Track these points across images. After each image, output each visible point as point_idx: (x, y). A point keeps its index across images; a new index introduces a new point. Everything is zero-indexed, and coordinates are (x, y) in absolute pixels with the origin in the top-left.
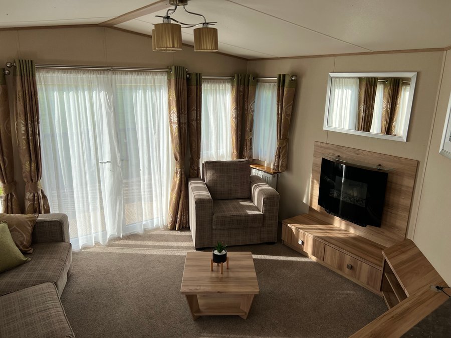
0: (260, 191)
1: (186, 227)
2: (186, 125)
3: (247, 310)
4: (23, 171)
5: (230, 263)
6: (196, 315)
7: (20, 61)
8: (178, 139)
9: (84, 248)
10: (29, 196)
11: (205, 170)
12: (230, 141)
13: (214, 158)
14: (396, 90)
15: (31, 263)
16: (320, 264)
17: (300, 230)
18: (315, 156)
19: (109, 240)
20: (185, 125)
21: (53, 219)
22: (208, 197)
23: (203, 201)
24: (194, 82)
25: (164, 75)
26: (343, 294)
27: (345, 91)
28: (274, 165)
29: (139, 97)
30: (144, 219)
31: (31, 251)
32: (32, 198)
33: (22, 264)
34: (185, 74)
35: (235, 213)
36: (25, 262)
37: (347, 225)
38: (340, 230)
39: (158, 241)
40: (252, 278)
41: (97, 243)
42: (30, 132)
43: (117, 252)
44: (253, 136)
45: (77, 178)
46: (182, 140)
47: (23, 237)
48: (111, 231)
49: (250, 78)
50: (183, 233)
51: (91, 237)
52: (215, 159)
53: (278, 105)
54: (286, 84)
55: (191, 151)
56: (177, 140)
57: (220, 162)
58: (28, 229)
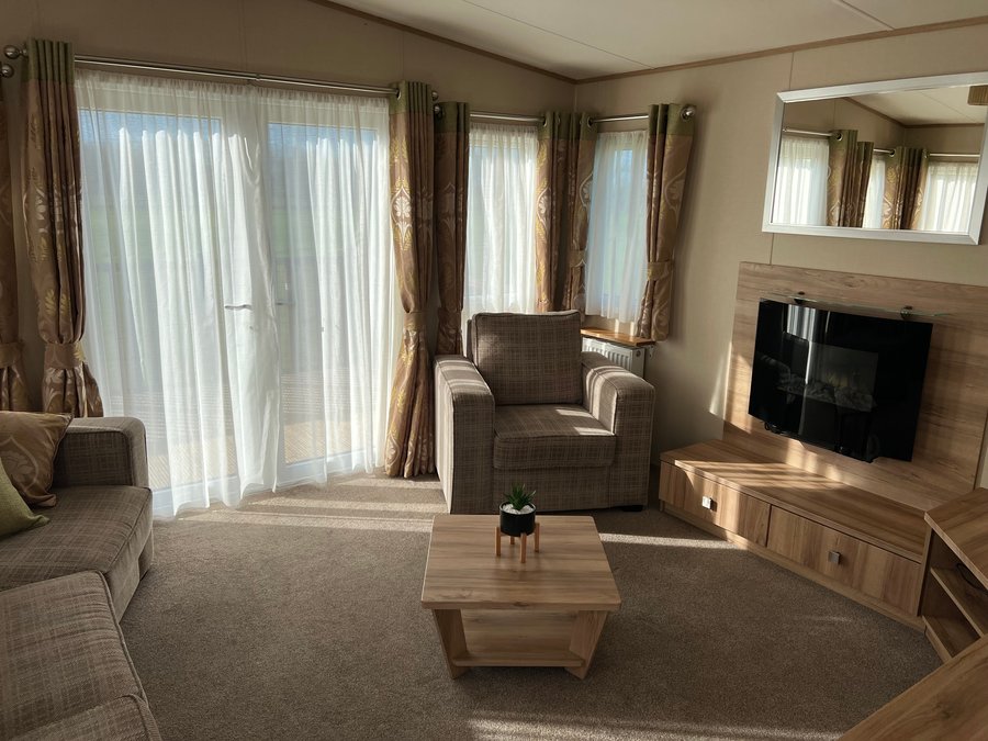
0: (608, 382)
1: (427, 472)
2: (431, 227)
3: (587, 654)
4: (40, 313)
5: (543, 539)
6: (458, 663)
7: (37, 42)
8: (412, 259)
9: (186, 512)
10: (52, 376)
11: (473, 334)
12: (532, 272)
13: (494, 308)
14: (915, 174)
15: (48, 527)
16: (758, 556)
17: (707, 474)
18: (741, 297)
19: (245, 498)
20: (428, 225)
21: (108, 429)
22: (482, 392)
23: (472, 401)
24: (451, 122)
25: (381, 104)
26: (822, 624)
27: (796, 171)
28: (639, 325)
29: (321, 151)
30: (329, 452)
31: (51, 502)
32: (60, 381)
33: (24, 528)
34: (431, 103)
35: (547, 432)
36: (32, 526)
37: (821, 462)
38: (803, 475)
39: (361, 499)
40: (601, 574)
41: (216, 504)
42: (58, 219)
43: (265, 522)
44: (586, 261)
45: (170, 343)
46: (422, 261)
47: (32, 465)
48: (249, 476)
49: (582, 123)
50: (421, 485)
51: (201, 489)
52: (496, 310)
53: (651, 178)
54: (671, 127)
55: (441, 291)
56: (409, 262)
57: (510, 316)
58: (44, 447)
